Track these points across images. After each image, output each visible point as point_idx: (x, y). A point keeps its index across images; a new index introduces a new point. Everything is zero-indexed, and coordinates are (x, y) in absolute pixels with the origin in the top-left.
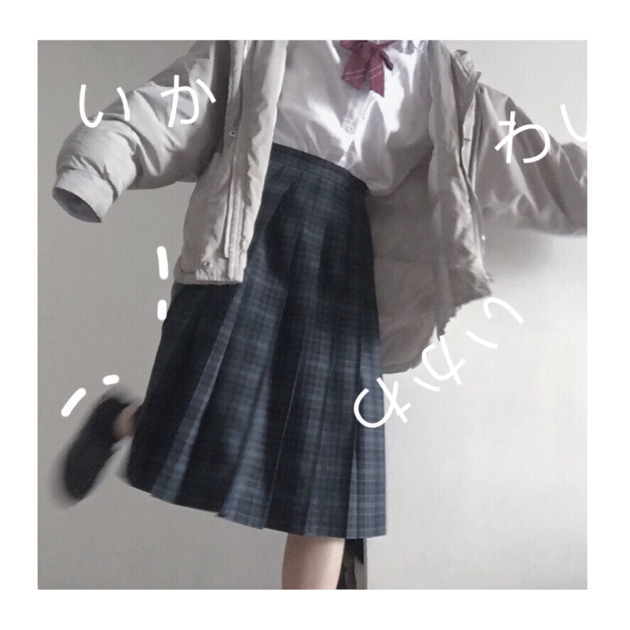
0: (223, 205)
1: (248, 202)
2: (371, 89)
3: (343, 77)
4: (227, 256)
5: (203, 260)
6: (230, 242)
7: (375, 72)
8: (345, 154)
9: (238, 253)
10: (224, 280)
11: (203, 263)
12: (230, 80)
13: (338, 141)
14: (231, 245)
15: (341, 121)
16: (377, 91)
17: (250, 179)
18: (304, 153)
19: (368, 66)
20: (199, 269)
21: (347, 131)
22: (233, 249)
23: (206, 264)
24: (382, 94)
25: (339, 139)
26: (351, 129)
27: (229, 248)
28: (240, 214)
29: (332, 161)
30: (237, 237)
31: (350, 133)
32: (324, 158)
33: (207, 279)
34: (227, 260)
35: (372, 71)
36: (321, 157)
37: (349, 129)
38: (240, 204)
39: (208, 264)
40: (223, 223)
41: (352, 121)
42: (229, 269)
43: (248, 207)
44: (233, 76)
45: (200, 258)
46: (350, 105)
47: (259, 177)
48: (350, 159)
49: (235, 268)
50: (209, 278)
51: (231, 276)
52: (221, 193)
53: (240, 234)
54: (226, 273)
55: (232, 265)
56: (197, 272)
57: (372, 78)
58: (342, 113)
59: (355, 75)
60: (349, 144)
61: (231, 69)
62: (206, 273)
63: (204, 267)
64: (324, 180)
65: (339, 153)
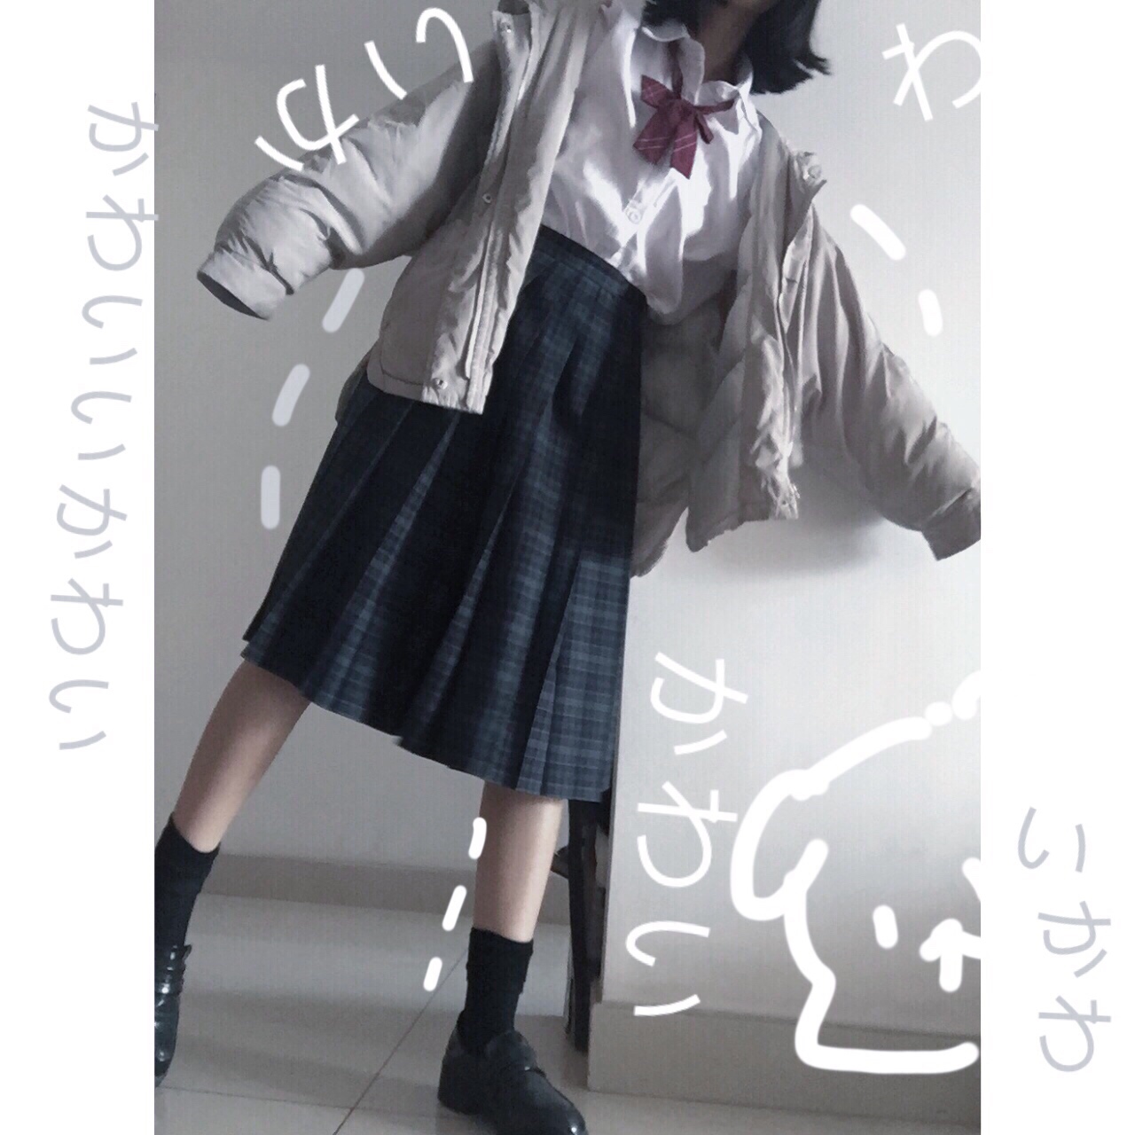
0: (470, 303)
1: (503, 303)
2: (672, 166)
3: (636, 146)
4: (468, 375)
5: (434, 376)
6: (474, 356)
7: (684, 143)
8: (621, 250)
9: (483, 374)
10: (459, 408)
11: (435, 380)
12: (496, 124)
13: (614, 230)
14: (475, 360)
15: (625, 202)
16: (679, 170)
17: (509, 271)
18: (565, 237)
19: (674, 133)
20: (428, 386)
21: (629, 218)
22: (476, 367)
23: (438, 382)
24: (687, 175)
25: (616, 227)
26: (636, 217)
27: (472, 364)
28: (490, 320)
29: (601, 256)
30: (482, 351)
31: (632, 222)
32: (591, 248)
33: (437, 402)
34: (469, 381)
35: (679, 140)
36: (588, 248)
37: (633, 217)
38: (493, 304)
39: (441, 382)
40: (467, 329)
41: (639, 206)
42: (469, 394)
43: (502, 310)
44: (501, 120)
45: (430, 372)
46: (641, 185)
47: (519, 270)
48: (627, 257)
49: (476, 394)
50: (439, 402)
51: (471, 404)
52: (468, 284)
53: (487, 346)
54: (464, 401)
55: (474, 389)
56: (426, 390)
57: (677, 150)
58: (628, 192)
59: (654, 143)
60: (630, 237)
61: (499, 109)
62: (438, 394)
63: (435, 386)
64: (585, 279)
65: (613, 247)
